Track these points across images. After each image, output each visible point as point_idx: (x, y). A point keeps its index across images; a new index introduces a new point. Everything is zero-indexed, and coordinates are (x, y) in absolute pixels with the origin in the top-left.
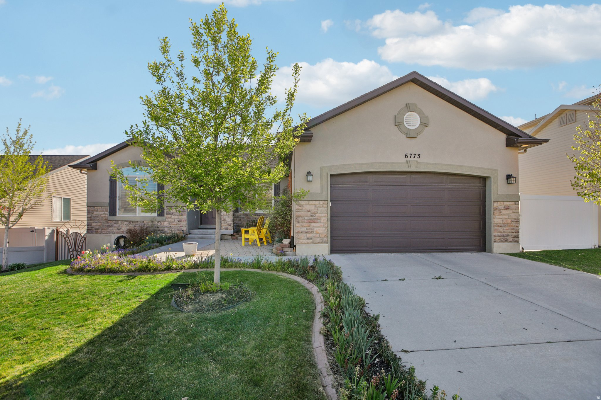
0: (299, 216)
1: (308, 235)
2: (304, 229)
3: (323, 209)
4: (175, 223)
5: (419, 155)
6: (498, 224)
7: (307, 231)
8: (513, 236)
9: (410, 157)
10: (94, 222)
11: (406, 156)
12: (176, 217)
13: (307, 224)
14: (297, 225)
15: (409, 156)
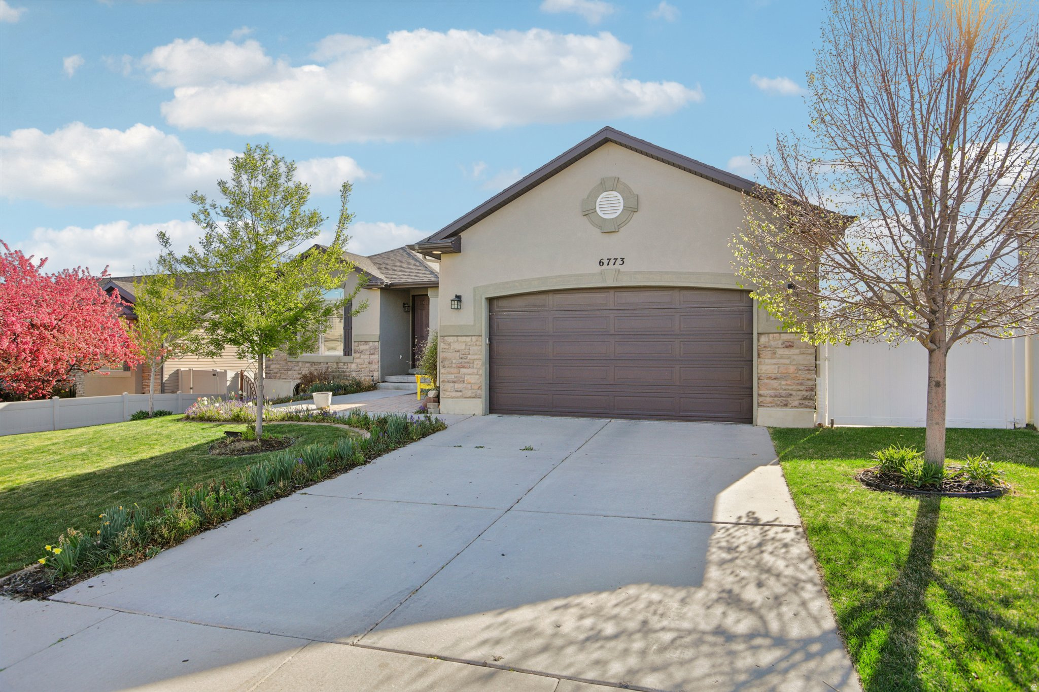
0: (444, 359)
1: (457, 386)
2: (451, 377)
3: (475, 348)
4: (364, 366)
5: (622, 259)
6: (770, 375)
7: (455, 379)
8: (800, 397)
9: (608, 264)
10: (272, 364)
11: (601, 263)
12: (366, 357)
13: (455, 370)
14: (442, 371)
15: (606, 262)
